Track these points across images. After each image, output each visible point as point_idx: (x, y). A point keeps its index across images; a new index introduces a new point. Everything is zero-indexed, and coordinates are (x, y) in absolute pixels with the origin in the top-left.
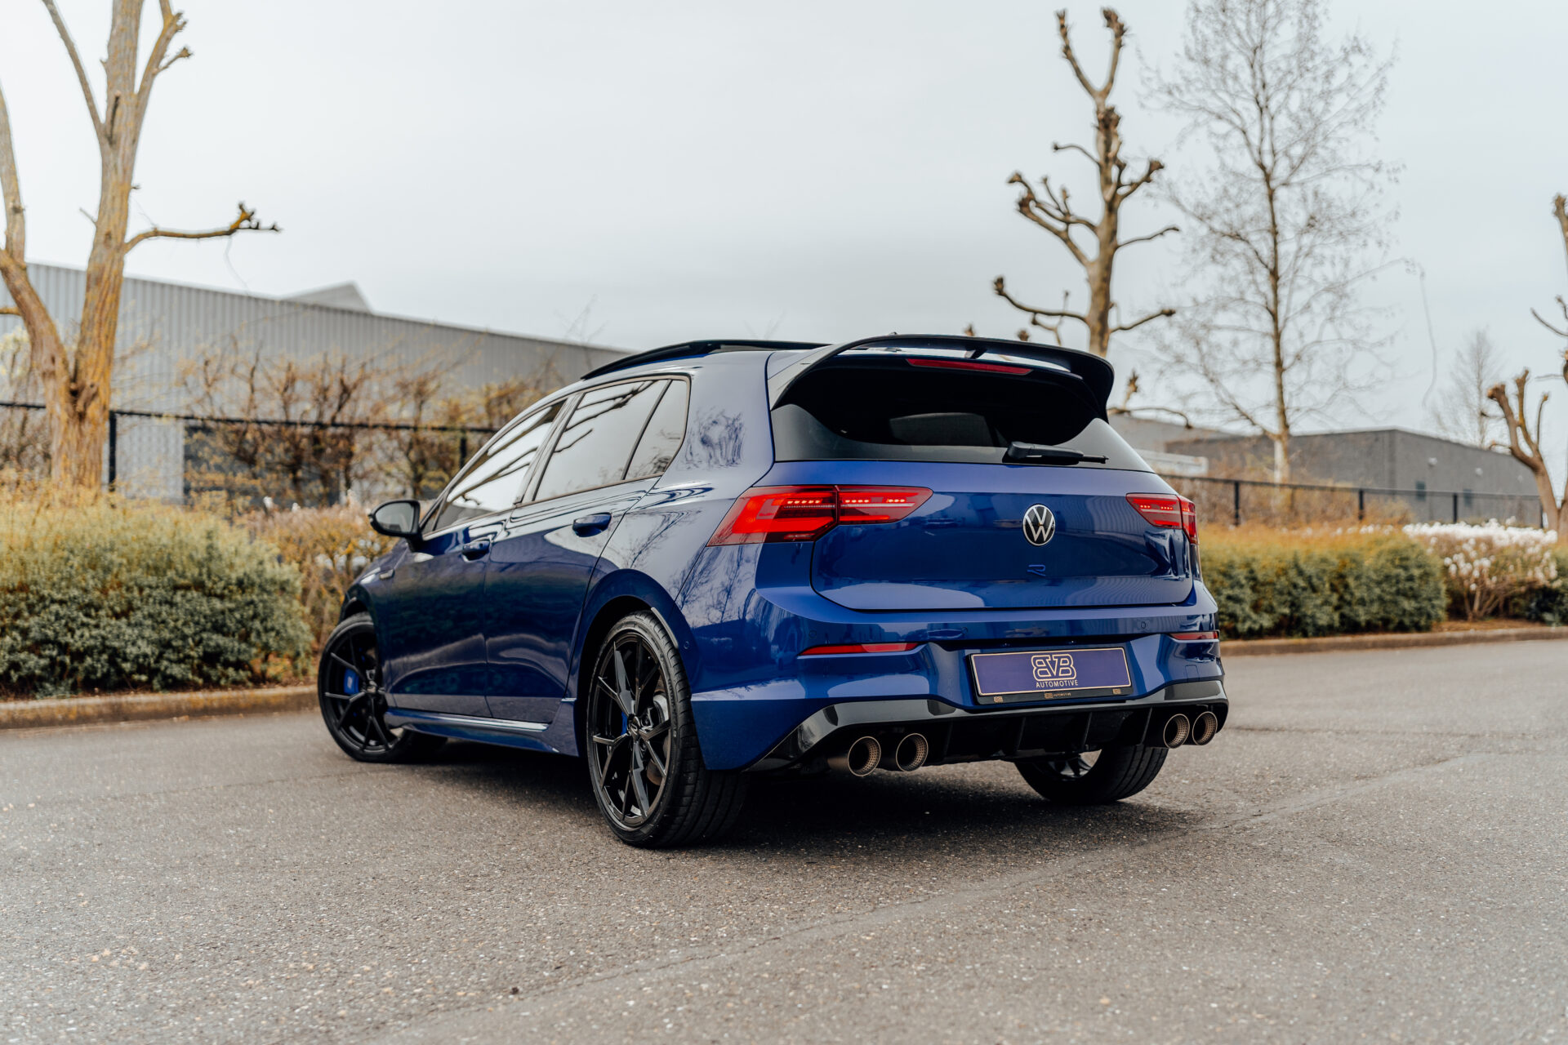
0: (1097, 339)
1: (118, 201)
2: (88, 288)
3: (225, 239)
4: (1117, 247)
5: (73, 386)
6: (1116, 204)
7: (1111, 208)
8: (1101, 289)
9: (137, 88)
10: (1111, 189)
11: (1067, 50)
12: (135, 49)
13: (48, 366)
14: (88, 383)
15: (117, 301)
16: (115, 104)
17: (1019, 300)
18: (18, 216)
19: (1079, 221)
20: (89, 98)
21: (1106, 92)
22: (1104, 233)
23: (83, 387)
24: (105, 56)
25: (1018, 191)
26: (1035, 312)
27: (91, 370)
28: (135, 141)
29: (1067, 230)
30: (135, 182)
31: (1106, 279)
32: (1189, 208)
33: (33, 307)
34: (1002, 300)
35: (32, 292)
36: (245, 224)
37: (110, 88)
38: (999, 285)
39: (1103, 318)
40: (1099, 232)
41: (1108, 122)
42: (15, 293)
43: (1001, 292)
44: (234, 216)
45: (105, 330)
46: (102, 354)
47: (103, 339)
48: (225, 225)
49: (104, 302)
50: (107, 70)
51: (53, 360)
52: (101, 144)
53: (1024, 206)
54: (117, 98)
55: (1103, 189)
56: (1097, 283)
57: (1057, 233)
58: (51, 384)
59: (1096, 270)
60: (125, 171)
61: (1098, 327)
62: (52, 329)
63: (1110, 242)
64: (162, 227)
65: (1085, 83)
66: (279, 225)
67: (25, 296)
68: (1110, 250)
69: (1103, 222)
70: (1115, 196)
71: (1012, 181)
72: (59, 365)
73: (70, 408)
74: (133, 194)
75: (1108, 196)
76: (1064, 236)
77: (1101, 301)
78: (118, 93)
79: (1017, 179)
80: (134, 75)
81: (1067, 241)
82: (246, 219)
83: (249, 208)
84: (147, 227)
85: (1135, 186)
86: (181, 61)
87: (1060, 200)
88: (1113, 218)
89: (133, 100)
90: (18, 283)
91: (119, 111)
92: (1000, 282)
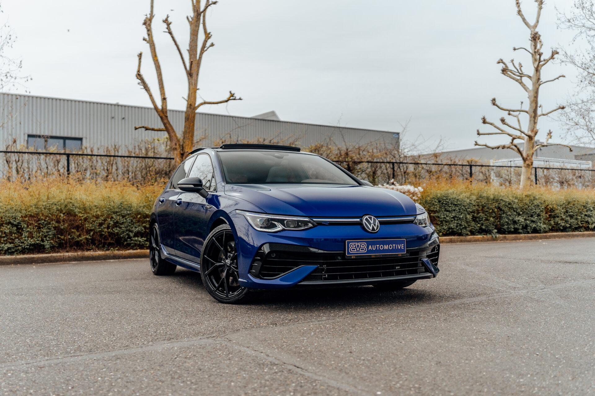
0: (533, 119)
1: (193, 94)
2: (185, 122)
3: (225, 103)
4: (540, 85)
5: (182, 152)
6: (539, 68)
7: (537, 70)
8: (534, 100)
9: (198, 58)
10: (537, 63)
11: (519, 12)
12: (197, 46)
13: (174, 146)
14: (186, 151)
15: (193, 125)
16: (191, 63)
17: (501, 106)
18: (165, 101)
19: (526, 75)
20: (184, 63)
21: (535, 26)
22: (535, 79)
23: (185, 153)
24: (188, 48)
25: (501, 66)
26: (509, 111)
27: (187, 147)
28: (197, 75)
29: (521, 79)
30: (198, 87)
31: (536, 97)
32: (579, 65)
33: (170, 128)
34: (495, 107)
35: (169, 124)
36: (232, 98)
37: (190, 59)
38: (494, 102)
39: (535, 111)
40: (533, 79)
41: (535, 38)
42: (165, 124)
43: (494, 104)
44: (228, 95)
45: (190, 134)
46: (190, 142)
47: (190, 137)
48: (226, 99)
49: (190, 126)
50: (189, 53)
51: (176, 144)
52: (188, 77)
53: (505, 71)
54: (192, 62)
55: (534, 63)
56: (532, 98)
57: (517, 81)
58: (176, 152)
59: (532, 94)
60: (195, 84)
61: (533, 115)
62: (175, 135)
63: (538, 82)
64: (207, 100)
65: (527, 24)
66: (242, 98)
67: (168, 125)
68: (537, 86)
69: (534, 75)
70: (538, 66)
71: (499, 63)
72: (178, 146)
73: (181, 159)
74: (198, 91)
75: (536, 66)
76: (520, 81)
77: (534, 105)
78: (192, 60)
79: (501, 61)
80: (197, 54)
81: (521, 83)
82: (232, 97)
83: (233, 92)
84: (202, 101)
85: (546, 61)
86: (211, 48)
87: (518, 68)
88: (538, 73)
89: (196, 62)
90: (165, 121)
91: (192, 66)
92: (494, 100)
